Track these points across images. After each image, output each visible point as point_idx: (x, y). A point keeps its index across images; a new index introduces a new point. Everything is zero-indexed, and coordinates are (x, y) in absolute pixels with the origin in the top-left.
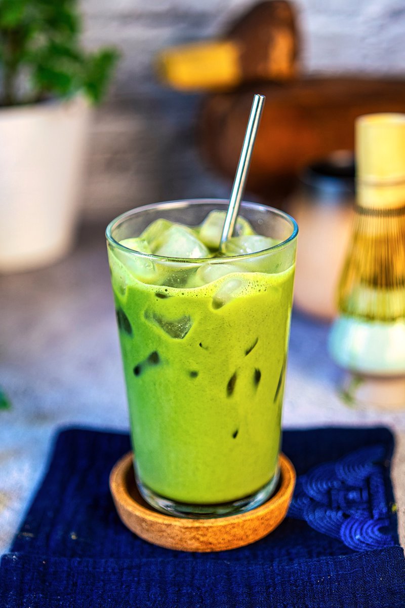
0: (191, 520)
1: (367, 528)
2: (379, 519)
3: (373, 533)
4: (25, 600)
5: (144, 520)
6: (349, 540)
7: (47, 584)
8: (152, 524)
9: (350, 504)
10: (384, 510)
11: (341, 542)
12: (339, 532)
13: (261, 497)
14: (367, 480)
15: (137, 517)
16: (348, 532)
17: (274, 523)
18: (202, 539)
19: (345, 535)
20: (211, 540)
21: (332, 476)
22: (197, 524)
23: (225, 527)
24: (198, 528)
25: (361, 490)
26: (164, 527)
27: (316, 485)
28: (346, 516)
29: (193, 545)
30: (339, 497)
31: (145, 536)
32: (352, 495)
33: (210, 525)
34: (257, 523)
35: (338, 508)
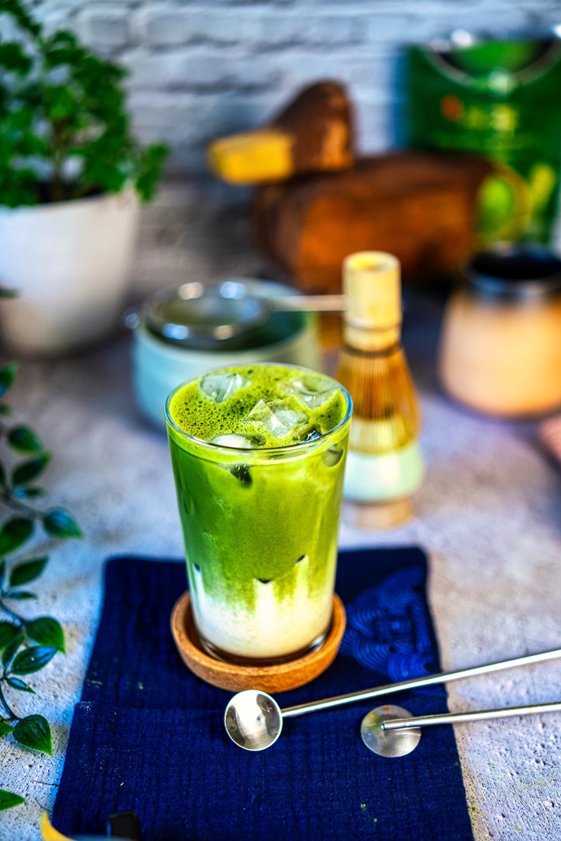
0: (256, 669)
1: (415, 664)
2: (424, 653)
3: (420, 669)
4: (97, 755)
5: (210, 670)
7: (118, 736)
8: (219, 673)
9: (395, 634)
10: (428, 642)
12: (387, 669)
14: (409, 608)
15: (204, 667)
17: (328, 662)
18: (266, 684)
20: (275, 685)
21: (374, 604)
24: (262, 677)
25: (404, 620)
26: (230, 677)
27: (361, 616)
28: (392, 650)
30: (384, 629)
31: (211, 681)
32: (396, 626)
33: (274, 673)
35: (384, 642)
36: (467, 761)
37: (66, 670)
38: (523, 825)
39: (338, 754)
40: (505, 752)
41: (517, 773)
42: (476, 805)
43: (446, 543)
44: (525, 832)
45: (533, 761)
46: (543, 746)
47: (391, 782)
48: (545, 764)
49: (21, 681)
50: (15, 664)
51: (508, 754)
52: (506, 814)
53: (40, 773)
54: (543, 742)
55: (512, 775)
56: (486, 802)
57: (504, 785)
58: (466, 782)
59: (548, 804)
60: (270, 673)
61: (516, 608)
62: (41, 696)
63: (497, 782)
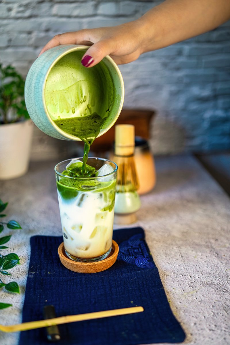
1: (144, 261)
2: (147, 258)
3: (146, 262)
4: (36, 292)
5: (74, 265)
6: (139, 265)
7: (43, 286)
8: (77, 265)
9: (136, 253)
10: (148, 255)
11: (137, 266)
12: (135, 263)
13: (106, 255)
14: (139, 245)
16: (138, 262)
18: (94, 269)
19: (137, 264)
20: (97, 269)
21: (127, 245)
22: (92, 264)
23: (101, 264)
24: (93, 265)
25: (138, 249)
28: (136, 257)
29: (91, 271)
30: (131, 252)
31: (74, 270)
32: (136, 251)
34: (110, 261)
35: (133, 255)
36: (166, 288)
37: (21, 270)
38: (187, 305)
39: (121, 288)
40: (178, 285)
41: (183, 290)
42: (170, 300)
43: (150, 227)
44: (188, 307)
45: (188, 287)
46: (191, 282)
47: (141, 295)
48: (192, 287)
49: (6, 272)
50: (4, 267)
51: (179, 285)
52: (181, 302)
53: (16, 300)
54: (191, 281)
55: (182, 291)
56: (174, 299)
57: (179, 294)
58: (166, 294)
59: (195, 298)
60: (95, 264)
61: (177, 244)
62: (13, 278)
63: (177, 293)
